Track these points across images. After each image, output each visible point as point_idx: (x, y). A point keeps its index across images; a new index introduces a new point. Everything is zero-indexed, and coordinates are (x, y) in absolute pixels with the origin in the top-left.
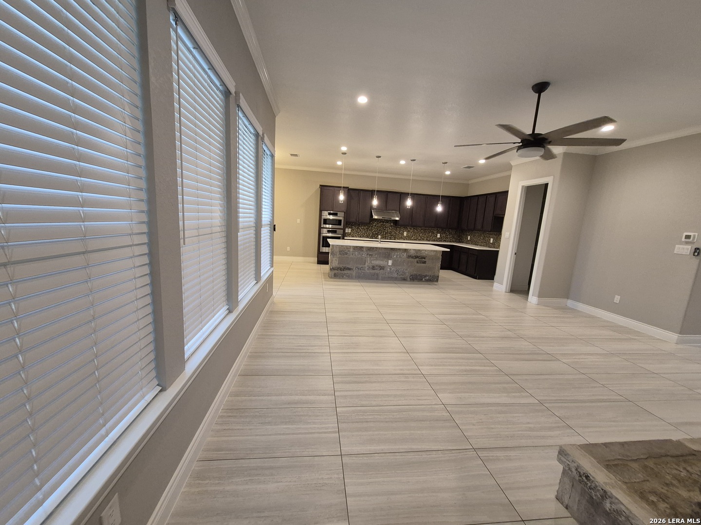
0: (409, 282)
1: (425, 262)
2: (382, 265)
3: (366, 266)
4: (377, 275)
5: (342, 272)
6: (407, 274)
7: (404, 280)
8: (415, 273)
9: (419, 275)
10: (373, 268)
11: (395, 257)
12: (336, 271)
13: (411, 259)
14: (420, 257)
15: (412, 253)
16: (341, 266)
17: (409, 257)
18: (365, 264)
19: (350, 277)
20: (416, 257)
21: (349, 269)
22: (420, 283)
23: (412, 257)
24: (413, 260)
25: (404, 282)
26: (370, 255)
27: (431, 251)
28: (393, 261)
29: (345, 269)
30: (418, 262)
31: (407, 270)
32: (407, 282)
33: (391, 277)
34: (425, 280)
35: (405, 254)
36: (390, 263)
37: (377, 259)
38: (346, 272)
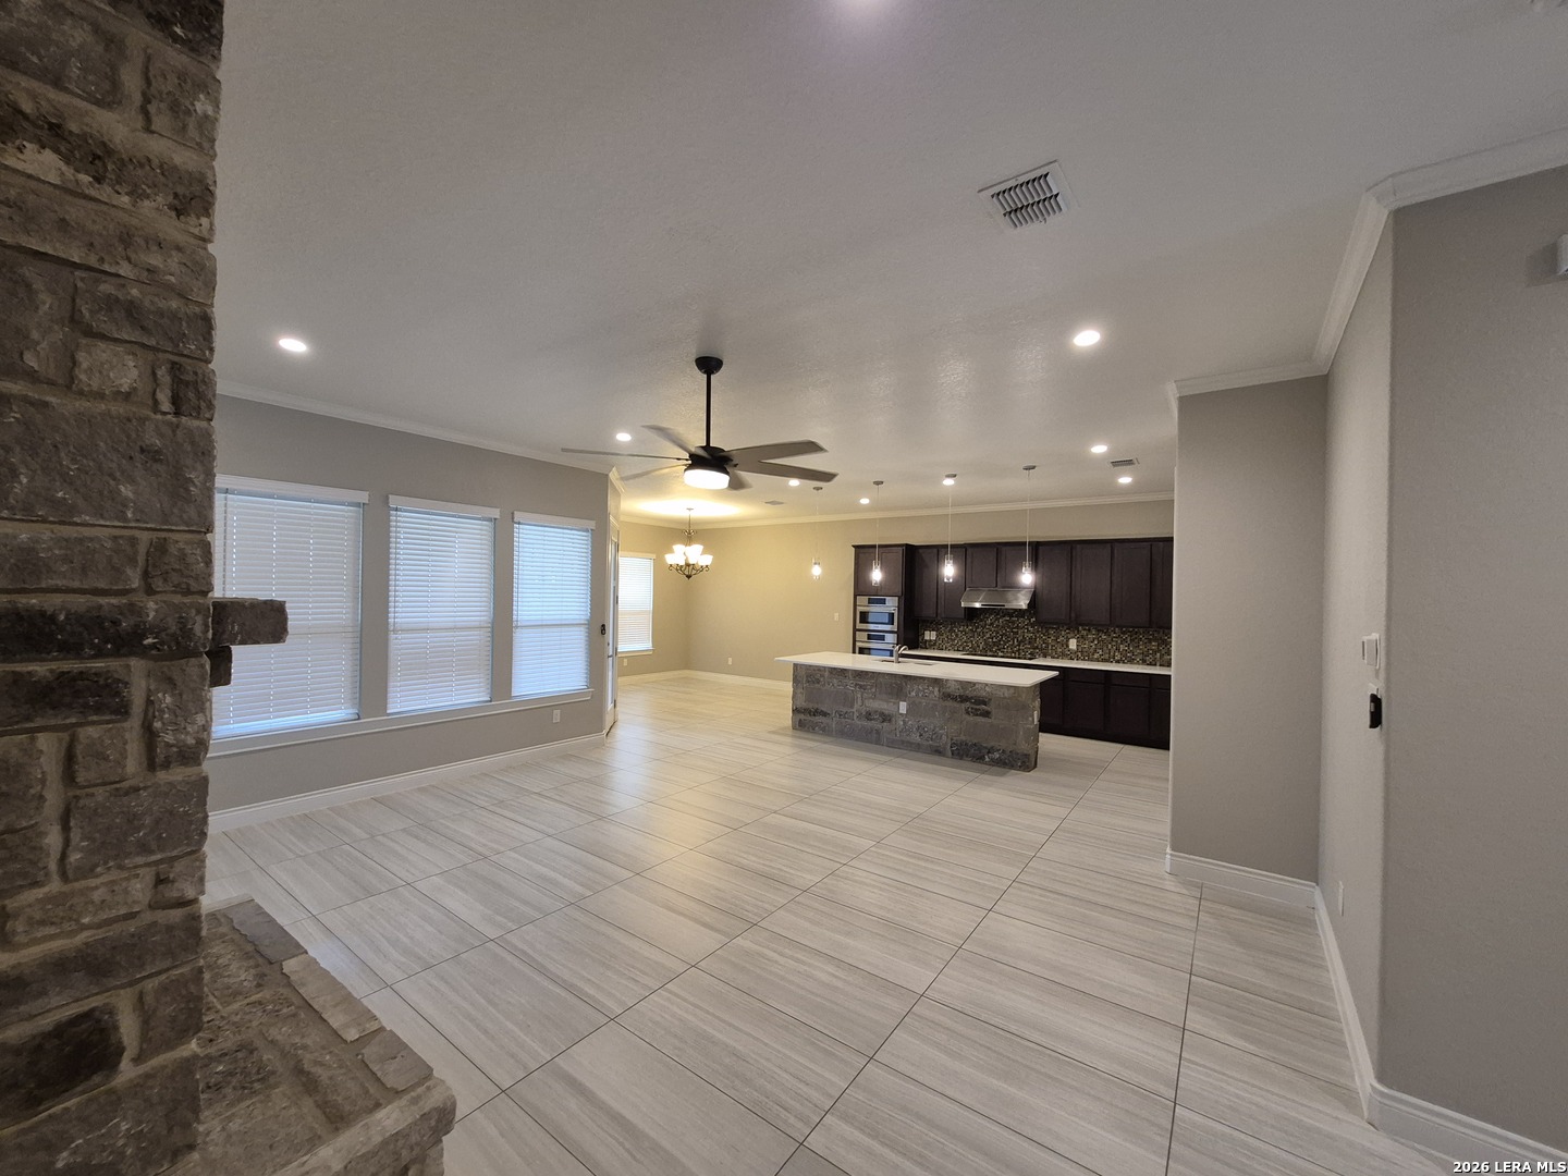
0: (949, 761)
1: (987, 714)
2: (887, 712)
3: (854, 710)
4: (878, 732)
5: (812, 718)
6: (944, 737)
7: (938, 752)
8: (963, 738)
9: (975, 745)
10: (868, 716)
11: (913, 694)
12: (802, 716)
13: (949, 703)
14: (972, 700)
15: (952, 689)
16: (810, 706)
17: (947, 696)
18: (852, 707)
19: (825, 731)
20: (964, 699)
21: (825, 714)
22: (976, 765)
23: (954, 699)
24: (956, 705)
25: (936, 758)
26: (861, 687)
27: (1002, 686)
28: (908, 705)
29: (816, 712)
30: (968, 713)
31: (942, 728)
32: (943, 759)
33: (908, 742)
34: (992, 760)
35: (936, 689)
36: (903, 707)
37: (874, 697)
38: (819, 719)
